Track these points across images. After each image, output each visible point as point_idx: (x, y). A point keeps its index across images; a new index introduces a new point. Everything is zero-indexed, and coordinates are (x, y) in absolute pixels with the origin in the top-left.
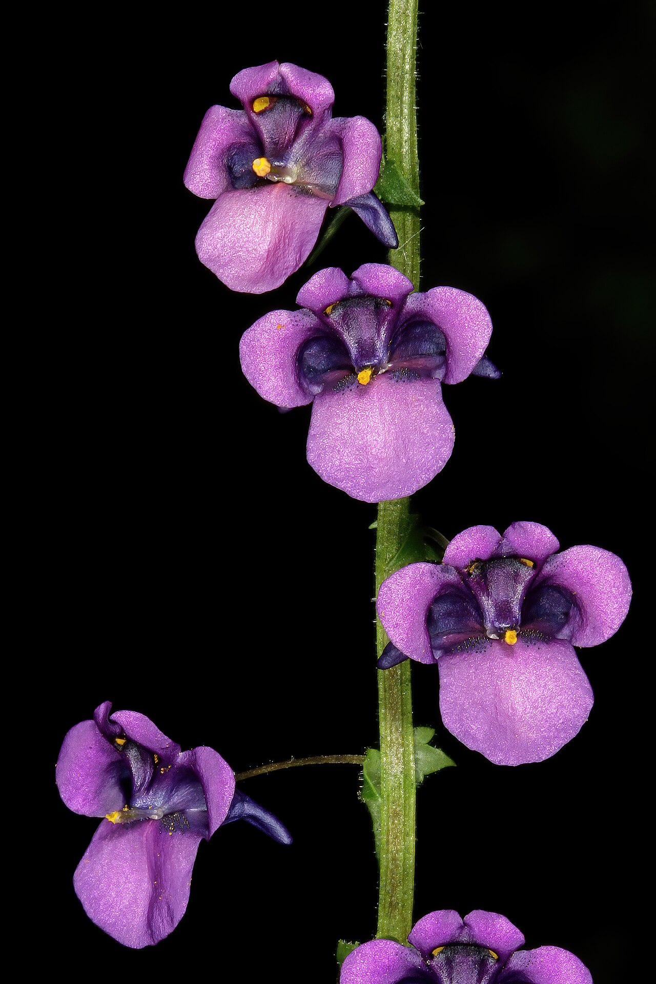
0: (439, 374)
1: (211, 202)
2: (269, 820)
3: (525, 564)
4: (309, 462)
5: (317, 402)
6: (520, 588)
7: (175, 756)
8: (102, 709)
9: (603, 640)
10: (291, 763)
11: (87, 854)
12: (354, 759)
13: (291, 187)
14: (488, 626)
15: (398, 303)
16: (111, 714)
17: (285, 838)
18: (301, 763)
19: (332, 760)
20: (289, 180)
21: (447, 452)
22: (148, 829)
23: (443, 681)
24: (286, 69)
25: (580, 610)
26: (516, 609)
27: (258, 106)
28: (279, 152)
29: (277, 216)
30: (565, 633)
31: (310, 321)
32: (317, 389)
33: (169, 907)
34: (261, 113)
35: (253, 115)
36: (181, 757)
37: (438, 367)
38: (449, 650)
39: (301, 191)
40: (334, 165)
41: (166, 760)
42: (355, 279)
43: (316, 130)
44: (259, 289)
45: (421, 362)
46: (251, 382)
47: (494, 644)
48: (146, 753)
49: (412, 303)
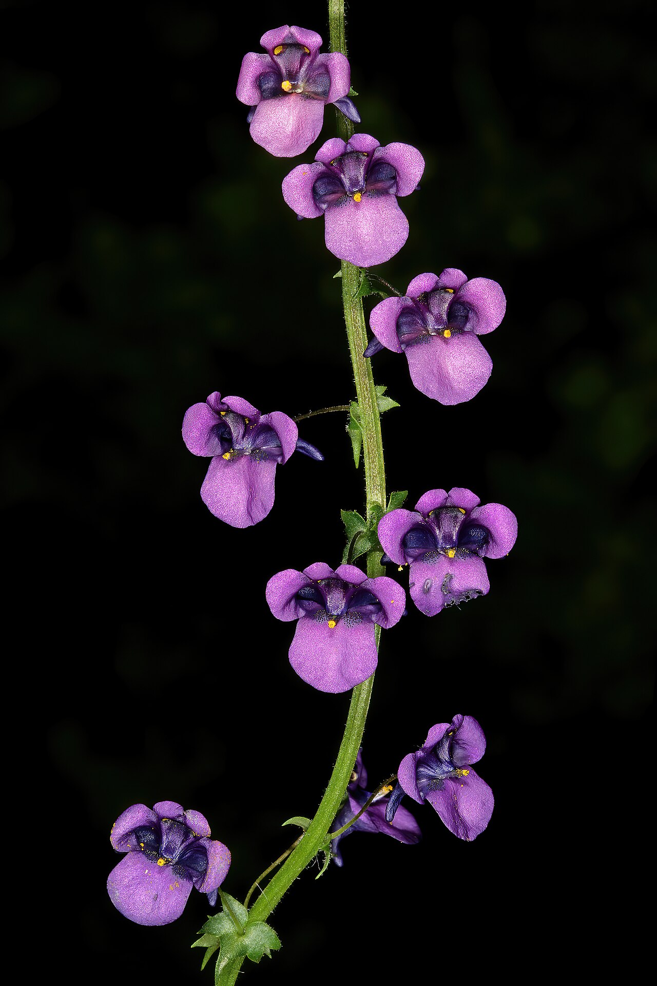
0: (393, 191)
1: (256, 107)
2: (311, 449)
3: (448, 292)
4: (328, 248)
5: (326, 213)
6: (446, 305)
7: (259, 418)
8: (212, 397)
9: (492, 330)
10: (311, 413)
11: (207, 477)
12: (343, 408)
13: (300, 95)
14: (430, 328)
15: (370, 154)
16: (222, 398)
17: (319, 457)
18: (315, 414)
19: (331, 410)
20: (299, 91)
21: (405, 235)
22: (243, 461)
23: (410, 361)
24: (294, 29)
25: (476, 313)
26: (445, 317)
27: (277, 52)
28: (292, 76)
29: (295, 112)
30: (468, 327)
31: (321, 168)
32: (324, 206)
33: (262, 504)
34: (278, 55)
35: (274, 56)
36: (262, 419)
37: (391, 187)
38: (409, 344)
39: (308, 97)
40: (324, 79)
41: (253, 420)
42: (349, 143)
43: (312, 62)
44: (292, 154)
45: (380, 185)
46: (290, 206)
47: (435, 338)
48: (241, 417)
49: (377, 154)
